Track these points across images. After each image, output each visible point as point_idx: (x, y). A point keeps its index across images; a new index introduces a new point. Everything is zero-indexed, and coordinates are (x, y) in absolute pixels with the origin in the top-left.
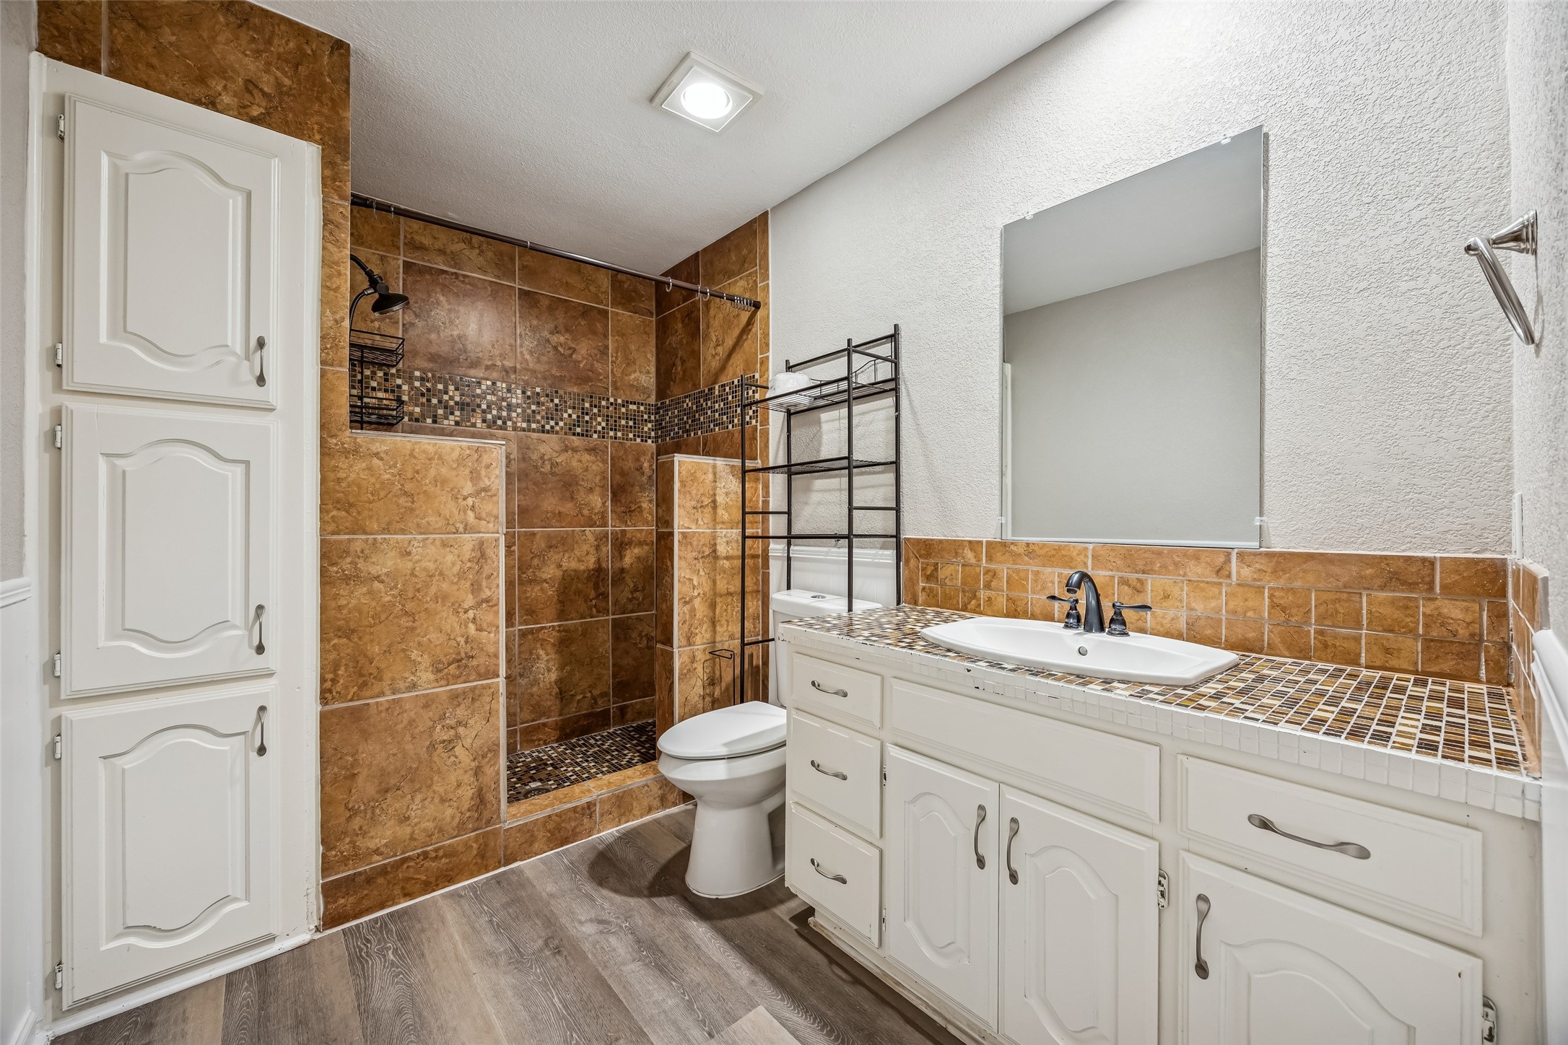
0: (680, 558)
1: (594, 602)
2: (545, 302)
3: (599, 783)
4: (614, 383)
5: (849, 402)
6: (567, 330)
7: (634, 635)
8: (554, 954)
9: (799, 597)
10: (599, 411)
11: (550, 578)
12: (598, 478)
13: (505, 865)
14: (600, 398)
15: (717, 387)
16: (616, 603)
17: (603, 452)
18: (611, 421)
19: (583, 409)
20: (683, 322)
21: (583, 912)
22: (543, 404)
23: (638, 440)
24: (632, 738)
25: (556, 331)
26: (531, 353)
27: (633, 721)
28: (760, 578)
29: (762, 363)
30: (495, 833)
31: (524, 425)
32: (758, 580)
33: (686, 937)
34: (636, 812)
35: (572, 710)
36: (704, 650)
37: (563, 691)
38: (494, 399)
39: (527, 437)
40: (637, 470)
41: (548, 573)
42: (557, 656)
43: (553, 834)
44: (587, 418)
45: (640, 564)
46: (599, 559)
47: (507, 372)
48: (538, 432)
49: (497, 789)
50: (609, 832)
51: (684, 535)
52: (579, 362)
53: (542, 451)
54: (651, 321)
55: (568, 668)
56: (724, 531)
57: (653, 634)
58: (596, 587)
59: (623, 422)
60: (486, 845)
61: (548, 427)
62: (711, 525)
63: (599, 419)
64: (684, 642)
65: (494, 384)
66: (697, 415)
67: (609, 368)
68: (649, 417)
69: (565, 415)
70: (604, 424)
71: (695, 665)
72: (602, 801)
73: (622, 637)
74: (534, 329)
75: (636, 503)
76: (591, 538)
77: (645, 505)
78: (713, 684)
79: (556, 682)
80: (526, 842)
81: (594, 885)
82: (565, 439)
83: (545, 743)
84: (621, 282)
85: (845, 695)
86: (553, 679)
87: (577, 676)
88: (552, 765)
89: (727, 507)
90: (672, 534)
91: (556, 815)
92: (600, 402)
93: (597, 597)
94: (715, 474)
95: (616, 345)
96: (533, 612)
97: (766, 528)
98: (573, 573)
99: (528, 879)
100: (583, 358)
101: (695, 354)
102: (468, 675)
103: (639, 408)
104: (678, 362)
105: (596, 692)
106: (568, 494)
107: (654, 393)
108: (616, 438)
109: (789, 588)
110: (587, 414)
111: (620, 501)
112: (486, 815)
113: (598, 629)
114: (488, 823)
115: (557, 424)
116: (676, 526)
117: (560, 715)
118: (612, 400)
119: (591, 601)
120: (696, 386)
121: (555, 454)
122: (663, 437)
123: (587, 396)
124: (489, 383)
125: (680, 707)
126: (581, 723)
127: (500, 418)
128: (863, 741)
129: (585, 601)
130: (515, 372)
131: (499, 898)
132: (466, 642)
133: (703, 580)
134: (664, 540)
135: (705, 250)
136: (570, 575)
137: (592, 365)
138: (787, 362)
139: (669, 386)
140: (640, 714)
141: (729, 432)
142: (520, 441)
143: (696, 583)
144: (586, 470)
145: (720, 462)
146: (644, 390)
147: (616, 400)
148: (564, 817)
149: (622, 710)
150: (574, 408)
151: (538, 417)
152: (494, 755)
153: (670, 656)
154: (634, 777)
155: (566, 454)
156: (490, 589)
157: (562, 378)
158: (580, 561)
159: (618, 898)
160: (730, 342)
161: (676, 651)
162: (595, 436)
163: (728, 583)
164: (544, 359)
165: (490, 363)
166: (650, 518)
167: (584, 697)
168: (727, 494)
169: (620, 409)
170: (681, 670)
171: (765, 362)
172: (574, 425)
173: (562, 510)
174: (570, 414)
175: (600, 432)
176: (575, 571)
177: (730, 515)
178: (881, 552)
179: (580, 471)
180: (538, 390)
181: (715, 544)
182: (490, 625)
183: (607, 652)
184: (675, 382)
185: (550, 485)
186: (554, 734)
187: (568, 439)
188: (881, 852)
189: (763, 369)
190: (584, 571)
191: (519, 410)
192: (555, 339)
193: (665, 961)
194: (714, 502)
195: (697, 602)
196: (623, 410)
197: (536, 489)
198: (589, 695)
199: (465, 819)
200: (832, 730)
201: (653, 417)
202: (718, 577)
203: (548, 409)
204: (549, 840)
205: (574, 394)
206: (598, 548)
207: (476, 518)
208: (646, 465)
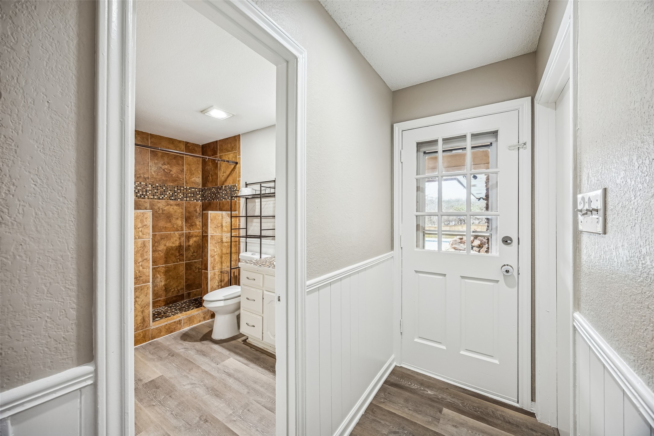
0: (210, 243)
1: (178, 257)
2: (160, 154)
3: (183, 314)
4: (186, 182)
5: (260, 198)
6: (168, 164)
7: (193, 268)
8: (172, 356)
9: (248, 254)
10: (180, 191)
11: (162, 250)
12: (180, 214)
13: (151, 340)
14: (181, 187)
15: (224, 186)
16: (186, 257)
17: (182, 205)
18: (185, 195)
19: (174, 191)
20: (212, 162)
21: (179, 347)
22: (159, 190)
23: (195, 201)
24: (193, 303)
25: (164, 164)
26: (155, 172)
27: (193, 297)
28: (238, 248)
29: (238, 181)
30: (148, 330)
31: (152, 197)
32: (237, 249)
33: (211, 348)
34: (195, 322)
35: (170, 295)
36: (218, 271)
37: (167, 289)
38: (140, 188)
39: (153, 201)
40: (195, 211)
41: (161, 248)
42: (164, 276)
43: (167, 330)
44: (176, 194)
45: (196, 244)
46: (180, 242)
47: (145, 179)
48: (157, 199)
49: (149, 317)
50: (186, 329)
51: (212, 236)
52: (173, 175)
53: (159, 206)
54: (200, 160)
55: (168, 280)
56: (225, 234)
57: (201, 267)
58: (179, 252)
59: (189, 195)
60: (145, 334)
61: (161, 197)
62: (221, 232)
63: (180, 194)
64: (212, 269)
65: (140, 183)
66: (217, 194)
67: (184, 176)
68: (199, 193)
69: (168, 193)
70: (182, 196)
71: (215, 276)
72: (184, 319)
73: (189, 269)
74: (156, 164)
75: (194, 222)
76: (177, 235)
77: (197, 223)
78: (221, 282)
79: (164, 285)
80: (159, 333)
81: (183, 341)
82: (167, 201)
83: (160, 307)
84: (189, 147)
85: (255, 280)
86: (163, 285)
87: (172, 283)
88: (163, 313)
89: (226, 227)
90: (207, 236)
91: (169, 324)
92: (181, 188)
93: (179, 255)
94: (222, 217)
95: (187, 168)
96: (155, 262)
97: (239, 233)
98: (170, 248)
99: (160, 342)
100: (174, 173)
101: (216, 174)
102: (140, 282)
103: (195, 190)
104: (210, 176)
105: (179, 288)
106: (168, 221)
107: (201, 184)
108: (187, 200)
109: (246, 251)
110: (176, 192)
111: (188, 222)
112: (145, 325)
113: (180, 266)
114: (146, 327)
115: (164, 196)
116: (209, 233)
117: (166, 297)
118: (185, 187)
119: (177, 257)
120: (216, 185)
121: (164, 207)
122: (204, 200)
123: (176, 186)
124: (139, 183)
125: (210, 289)
126: (173, 299)
127: (143, 195)
128: (258, 291)
129: (175, 257)
130: (148, 179)
131: (151, 348)
132: (139, 272)
133: (218, 250)
134: (204, 238)
135: (220, 141)
136: (169, 248)
137: (178, 175)
138: (246, 182)
139: (206, 183)
140: (195, 295)
141: (227, 201)
142: (150, 202)
143: (216, 251)
144: (176, 212)
145: (224, 213)
146: (198, 184)
147: (187, 187)
148: (171, 325)
149: (189, 294)
150: (171, 190)
151: (157, 194)
152: (148, 307)
153: (207, 273)
154: (194, 312)
155: (168, 207)
156: (147, 256)
157: (166, 180)
158: (173, 243)
159: (190, 343)
160: (228, 173)
161: (209, 272)
162: (179, 200)
163: (226, 250)
164: (160, 174)
165: (139, 176)
166: (199, 227)
167: (174, 290)
168: (226, 223)
169: (188, 190)
170: (210, 278)
171: (239, 181)
172: (171, 196)
173: (166, 226)
174: (169, 193)
175: (181, 198)
176: (171, 247)
177: (227, 229)
178: (271, 241)
179: (173, 212)
180: (157, 185)
181: (222, 238)
182: (147, 267)
183: (183, 274)
184: (209, 182)
185: (162, 218)
186: (163, 303)
187: (168, 201)
188: (263, 317)
189: (239, 183)
190: (175, 247)
191: (150, 192)
192: (164, 167)
193: (205, 353)
194: (222, 225)
195: (216, 257)
196: (190, 191)
197: (156, 219)
198: (176, 289)
199: (139, 326)
200: (252, 289)
201: (200, 193)
202: (223, 249)
203: (161, 191)
204: (166, 332)
205: (171, 186)
206: (180, 238)
207: (142, 234)
208: (198, 209)
